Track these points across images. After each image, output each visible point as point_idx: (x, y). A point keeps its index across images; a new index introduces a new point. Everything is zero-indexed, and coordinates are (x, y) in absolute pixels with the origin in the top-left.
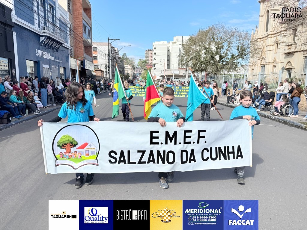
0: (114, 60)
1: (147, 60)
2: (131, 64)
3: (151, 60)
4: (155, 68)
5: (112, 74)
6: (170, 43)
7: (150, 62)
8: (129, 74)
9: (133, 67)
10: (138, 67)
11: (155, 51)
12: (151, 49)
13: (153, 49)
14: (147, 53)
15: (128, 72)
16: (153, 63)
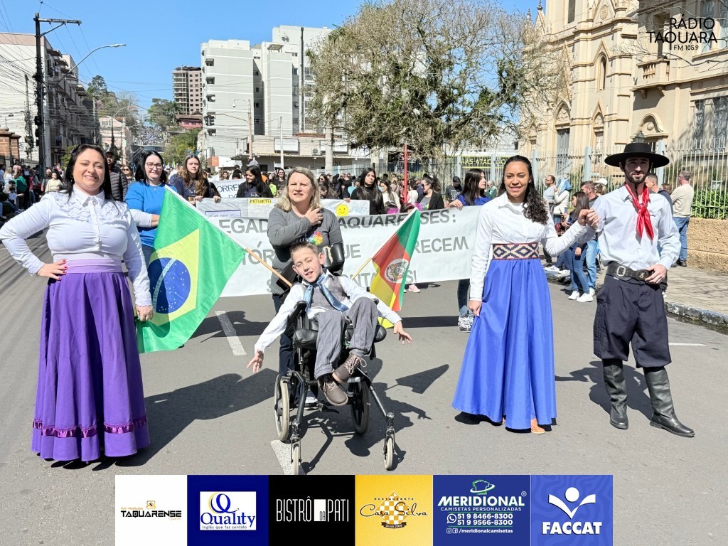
0: (60, 97)
1: (180, 102)
2: (124, 113)
3: (194, 103)
4: (214, 131)
5: (52, 149)
6: (260, 48)
7: (191, 108)
8: (117, 149)
9: (131, 123)
10: (147, 124)
11: (209, 72)
12: (198, 67)
13: (203, 65)
14: (180, 80)
15: (113, 141)
16: (205, 114)
